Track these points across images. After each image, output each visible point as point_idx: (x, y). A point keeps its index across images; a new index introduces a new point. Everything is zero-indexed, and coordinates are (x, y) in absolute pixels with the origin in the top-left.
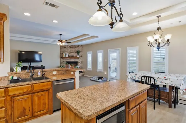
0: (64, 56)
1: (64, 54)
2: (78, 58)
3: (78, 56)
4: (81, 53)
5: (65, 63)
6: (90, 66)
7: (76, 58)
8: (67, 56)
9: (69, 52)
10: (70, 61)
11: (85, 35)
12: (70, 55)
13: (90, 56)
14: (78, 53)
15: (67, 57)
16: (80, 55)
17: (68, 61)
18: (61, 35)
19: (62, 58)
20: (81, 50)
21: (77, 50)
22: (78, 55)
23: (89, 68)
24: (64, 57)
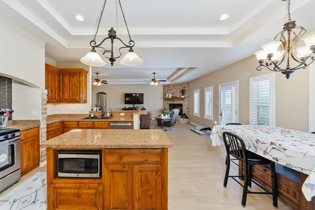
0: (167, 97)
1: (167, 95)
2: (183, 99)
3: (183, 97)
4: (186, 93)
5: (168, 105)
6: (196, 110)
7: (180, 99)
8: (170, 97)
9: (172, 92)
10: (174, 103)
11: (180, 69)
12: (173, 95)
13: (196, 96)
14: (183, 92)
15: (170, 99)
16: (186, 95)
17: (171, 102)
18: (154, 73)
19: (165, 99)
20: (186, 88)
21: (182, 89)
22: (183, 95)
23: (196, 113)
24: (167, 99)
